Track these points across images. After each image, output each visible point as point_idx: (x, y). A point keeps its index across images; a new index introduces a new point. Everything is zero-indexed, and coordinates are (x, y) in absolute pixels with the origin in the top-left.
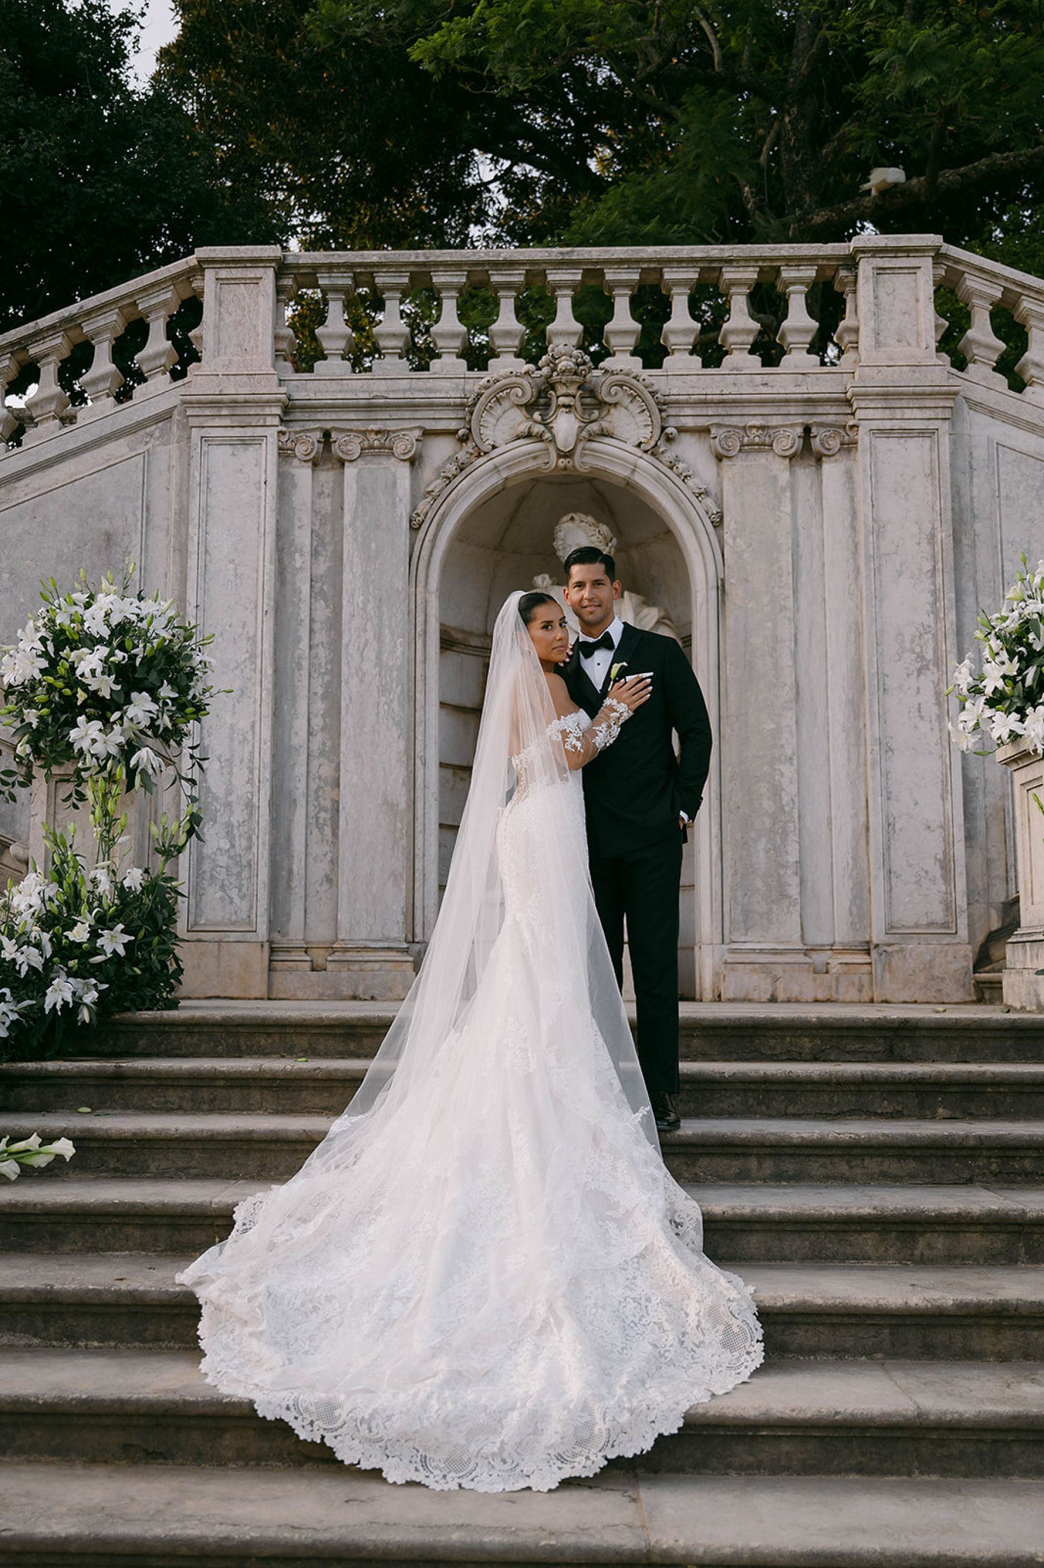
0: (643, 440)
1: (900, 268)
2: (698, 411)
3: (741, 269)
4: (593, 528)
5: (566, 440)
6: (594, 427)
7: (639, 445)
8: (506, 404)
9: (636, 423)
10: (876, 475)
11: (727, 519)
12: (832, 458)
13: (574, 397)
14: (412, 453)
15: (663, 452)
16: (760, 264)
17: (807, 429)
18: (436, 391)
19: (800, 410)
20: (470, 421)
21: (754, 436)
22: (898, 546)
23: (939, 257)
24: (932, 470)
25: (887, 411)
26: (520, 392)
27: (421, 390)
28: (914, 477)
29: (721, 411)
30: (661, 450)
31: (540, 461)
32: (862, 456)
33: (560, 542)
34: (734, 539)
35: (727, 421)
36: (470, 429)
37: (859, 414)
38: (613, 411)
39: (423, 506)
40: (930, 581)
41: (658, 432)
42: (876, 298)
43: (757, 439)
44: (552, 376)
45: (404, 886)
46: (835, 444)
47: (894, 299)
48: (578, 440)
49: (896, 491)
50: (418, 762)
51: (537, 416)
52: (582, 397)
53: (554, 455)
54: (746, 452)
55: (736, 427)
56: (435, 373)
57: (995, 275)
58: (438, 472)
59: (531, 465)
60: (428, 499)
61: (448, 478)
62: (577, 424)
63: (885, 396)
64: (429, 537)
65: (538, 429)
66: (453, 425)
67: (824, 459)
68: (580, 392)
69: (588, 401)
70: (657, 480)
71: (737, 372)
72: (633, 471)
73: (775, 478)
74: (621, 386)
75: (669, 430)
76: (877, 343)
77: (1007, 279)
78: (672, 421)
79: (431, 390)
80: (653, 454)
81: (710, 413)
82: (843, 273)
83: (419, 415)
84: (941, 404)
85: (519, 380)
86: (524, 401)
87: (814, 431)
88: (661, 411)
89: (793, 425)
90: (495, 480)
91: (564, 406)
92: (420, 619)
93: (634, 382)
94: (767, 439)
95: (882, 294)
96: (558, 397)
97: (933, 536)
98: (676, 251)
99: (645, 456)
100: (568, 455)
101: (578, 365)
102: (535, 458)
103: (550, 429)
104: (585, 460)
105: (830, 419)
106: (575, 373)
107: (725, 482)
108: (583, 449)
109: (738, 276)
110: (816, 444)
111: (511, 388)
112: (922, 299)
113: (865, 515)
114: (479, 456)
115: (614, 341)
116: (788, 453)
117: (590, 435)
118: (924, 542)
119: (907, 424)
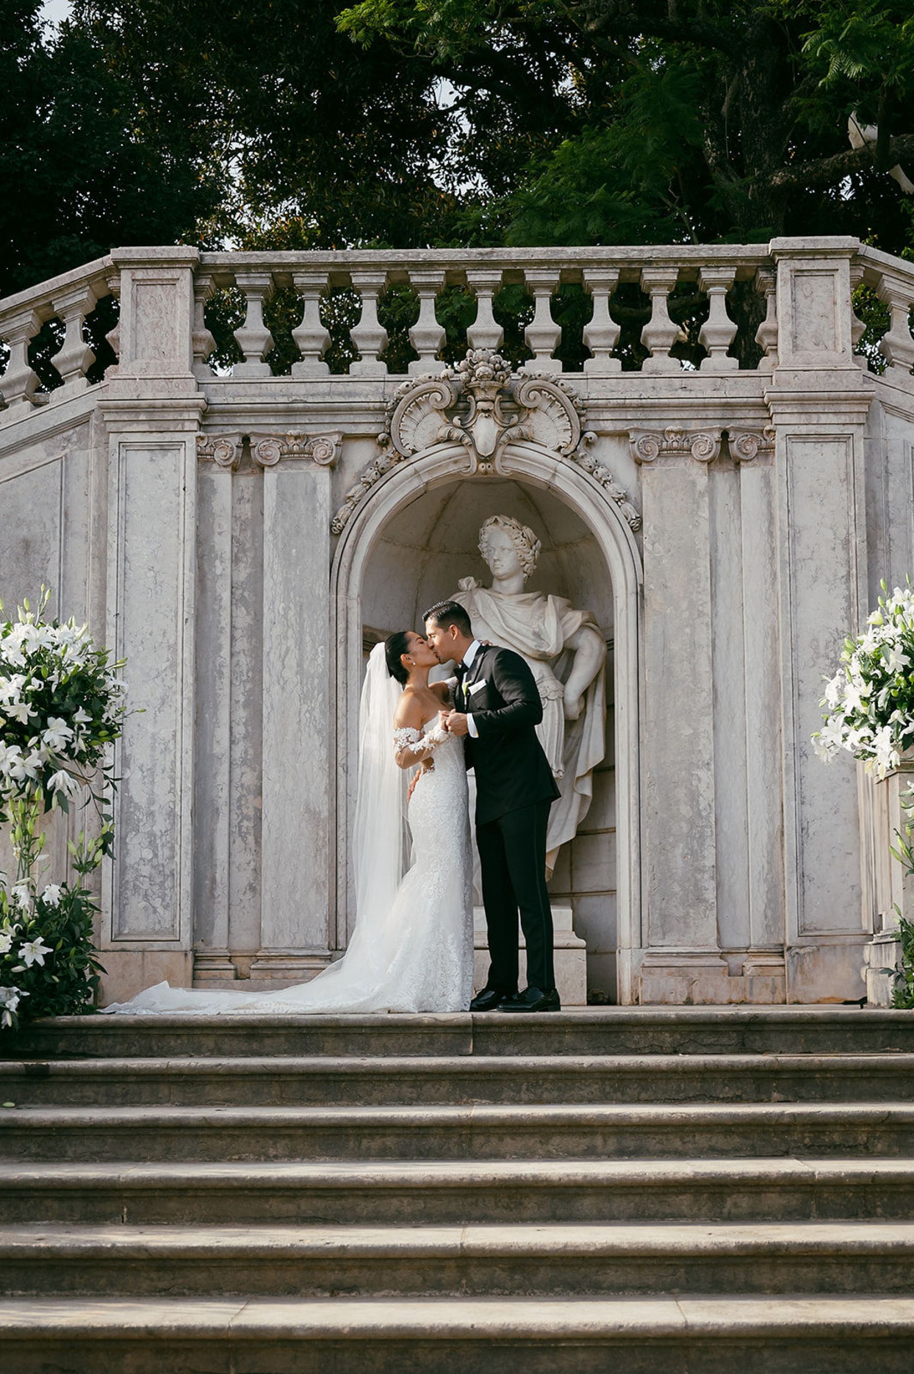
0: (563, 445)
1: (818, 270)
2: (617, 416)
3: (661, 270)
5: (486, 444)
6: (514, 432)
7: (559, 450)
8: (426, 409)
9: (556, 427)
10: (792, 480)
11: (646, 525)
12: (750, 463)
13: (493, 402)
14: (332, 458)
15: (582, 457)
16: (680, 265)
17: (725, 434)
18: (356, 394)
19: (719, 414)
20: (390, 426)
21: (673, 441)
22: (813, 552)
23: (856, 258)
24: (847, 474)
25: (803, 416)
26: (439, 397)
27: (340, 394)
28: (830, 482)
29: (639, 415)
30: (580, 455)
31: (460, 465)
32: (779, 461)
34: (653, 544)
35: (647, 425)
36: (389, 434)
37: (776, 419)
38: (532, 415)
39: (343, 512)
40: (844, 586)
41: (577, 436)
42: (794, 300)
43: (675, 444)
44: (470, 381)
45: (326, 894)
46: (752, 448)
47: (812, 301)
48: (498, 444)
49: (811, 496)
50: (339, 772)
51: (456, 420)
52: (501, 402)
53: (474, 459)
54: (666, 457)
55: (654, 432)
56: (355, 376)
57: (912, 277)
58: (358, 477)
59: (453, 469)
60: (349, 505)
61: (368, 483)
62: (497, 429)
63: (801, 401)
64: (349, 543)
65: (458, 433)
66: (373, 430)
67: (742, 463)
68: (499, 397)
69: (508, 405)
70: (578, 484)
71: (656, 375)
72: (554, 475)
73: (694, 483)
74: (540, 391)
75: (589, 435)
76: (794, 346)
78: (591, 426)
79: (350, 394)
80: (573, 459)
81: (629, 418)
82: (762, 274)
83: (339, 419)
84: (858, 408)
85: (438, 385)
86: (444, 405)
87: (732, 435)
88: (580, 415)
89: (710, 430)
90: (416, 484)
91: (483, 411)
92: (341, 626)
93: (553, 386)
94: (685, 443)
95: (800, 297)
96: (477, 402)
97: (847, 542)
98: (595, 253)
99: (565, 460)
100: (489, 459)
101: (496, 370)
102: (456, 462)
103: (470, 434)
104: (506, 464)
105: (748, 423)
106: (494, 379)
107: (645, 487)
108: (503, 453)
109: (660, 277)
110: (734, 448)
111: (430, 393)
112: (839, 301)
113: (781, 521)
114: (399, 461)
115: (535, 343)
116: (706, 458)
117: (510, 439)
118: (839, 547)
119: (822, 429)
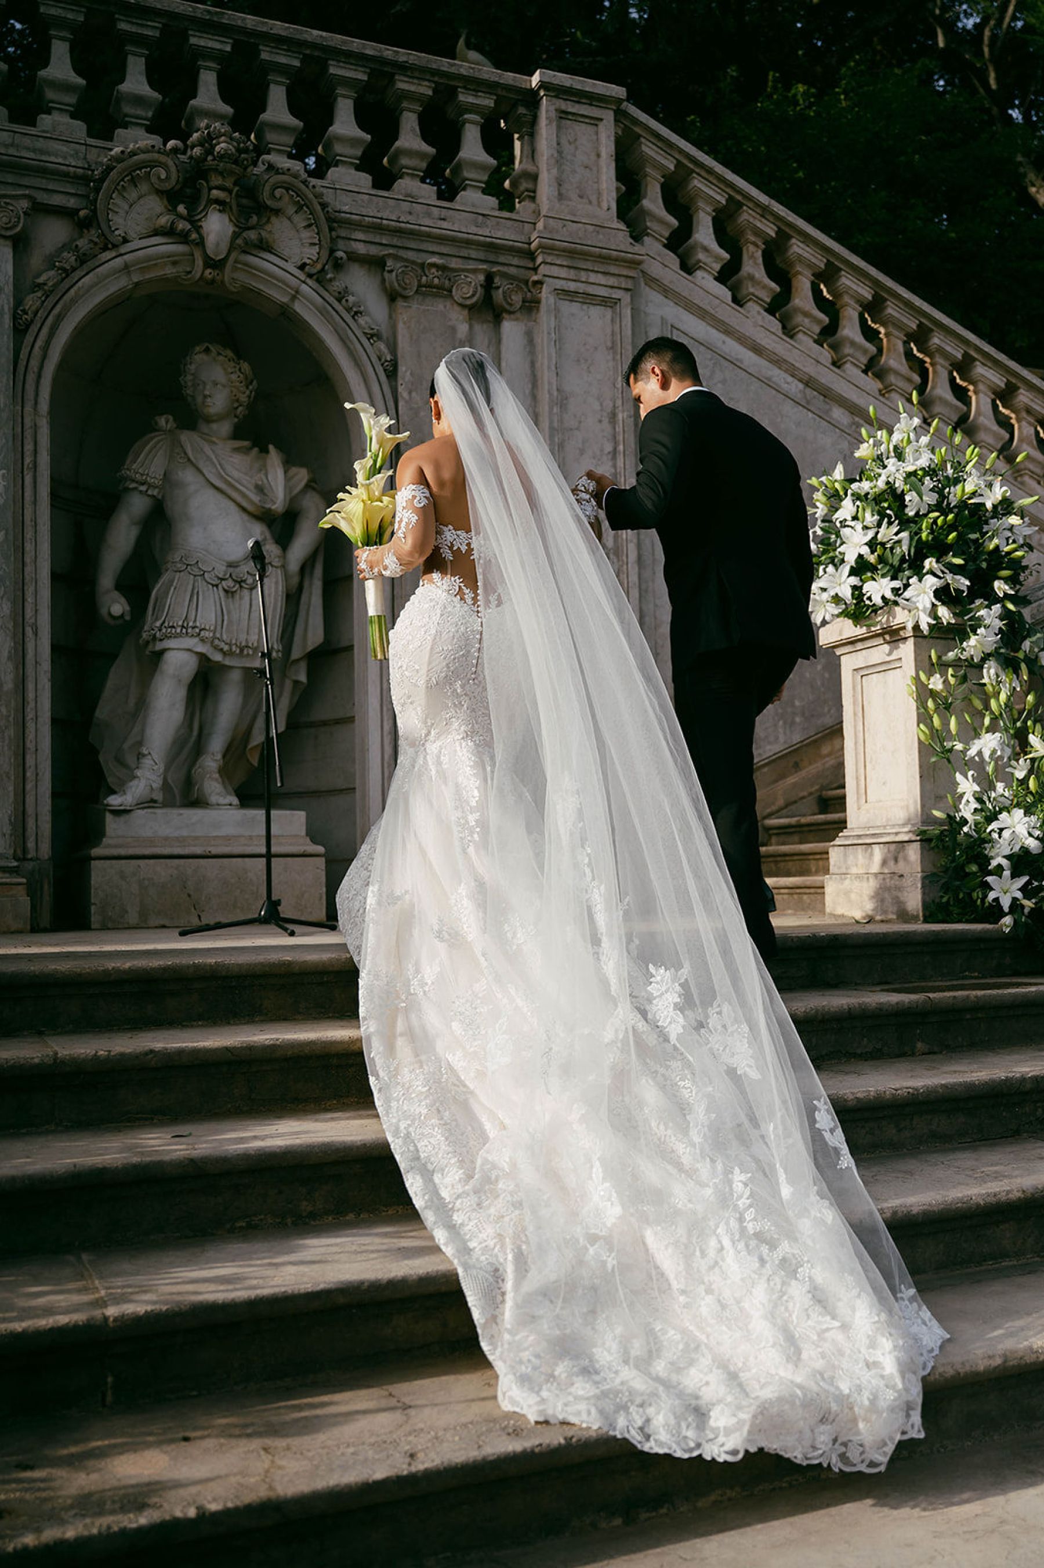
0: (308, 261)
1: (583, 116)
2: (370, 237)
3: (415, 81)
4: (232, 364)
5: (218, 245)
6: (252, 235)
7: (302, 267)
8: (144, 187)
9: (301, 240)
10: (560, 340)
11: (402, 369)
12: (512, 316)
13: (230, 192)
14: (18, 229)
15: (331, 280)
16: (436, 79)
17: (489, 278)
18: (49, 154)
19: (481, 255)
20: (96, 200)
21: (433, 277)
22: (580, 422)
23: (620, 113)
24: (613, 342)
25: (572, 271)
26: (163, 176)
27: (28, 149)
28: (596, 348)
29: (395, 241)
30: (329, 276)
31: (180, 268)
32: (545, 318)
33: (189, 377)
34: (410, 393)
35: (402, 253)
36: (94, 211)
37: (543, 269)
38: (273, 219)
39: (31, 302)
40: (610, 463)
41: (325, 254)
42: (558, 144)
43: (436, 281)
44: (205, 160)
45: (11, 788)
46: (517, 299)
47: (576, 148)
48: (231, 248)
49: (578, 361)
50: (29, 631)
51: (181, 209)
52: (237, 195)
53: (199, 262)
54: (424, 294)
55: (413, 262)
56: (44, 131)
57: (670, 145)
58: (50, 262)
59: (169, 271)
60: (39, 294)
61: (65, 270)
62: (231, 229)
63: (571, 253)
64: (39, 343)
65: (182, 225)
66: (72, 203)
67: (505, 315)
68: (237, 188)
69: (244, 201)
70: (322, 312)
71: (411, 198)
72: (294, 298)
73: (454, 329)
74: (287, 189)
75: (340, 254)
76: (560, 194)
77: (681, 151)
78: (341, 244)
79: (42, 152)
80: (318, 281)
81: (384, 242)
82: (522, 110)
83: (26, 181)
84: (625, 272)
85: (163, 158)
86: (167, 186)
87: (497, 280)
88: (331, 229)
89: (475, 271)
90: (122, 283)
91: (217, 201)
92: (29, 447)
93: (303, 187)
94: (447, 282)
95: (564, 141)
96: (210, 189)
97: (613, 416)
98: (344, 42)
99: (309, 281)
100: (217, 265)
101: (239, 151)
102: (174, 263)
103: (198, 229)
104: (235, 275)
105: (512, 271)
106: (236, 162)
107: (401, 326)
108: (236, 262)
109: (413, 88)
110: (498, 296)
111: (152, 167)
112: (604, 154)
113: (550, 383)
114: (105, 249)
115: (270, 136)
116: (469, 302)
117: (246, 243)
118: (606, 420)
119: (591, 289)
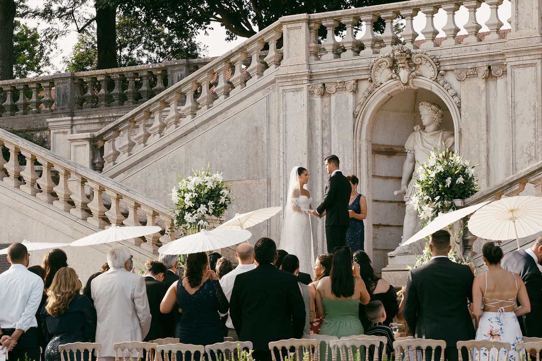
0: (432, 76)
2: (451, 63)
3: (470, 2)
5: (405, 79)
6: (414, 73)
7: (431, 78)
8: (383, 68)
9: (429, 70)
10: (514, 84)
11: (462, 105)
12: (500, 78)
13: (405, 63)
14: (354, 88)
15: (439, 81)
17: (489, 67)
18: (361, 64)
19: (488, 59)
20: (371, 75)
21: (470, 72)
22: (522, 112)
24: (535, 80)
25: (517, 58)
26: (386, 64)
27: (355, 64)
28: (529, 83)
29: (459, 62)
31: (398, 87)
34: (464, 113)
35: (461, 66)
36: (372, 78)
37: (507, 60)
38: (420, 67)
39: (357, 109)
40: (533, 125)
41: (436, 73)
43: (472, 73)
44: (394, 57)
46: (500, 72)
47: (524, 9)
48: (409, 79)
49: (521, 89)
51: (394, 71)
52: (407, 63)
53: (402, 85)
54: (469, 78)
55: (464, 68)
56: (361, 57)
58: (363, 95)
59: (396, 88)
60: (359, 106)
61: (366, 97)
62: (408, 73)
63: (516, 52)
64: (360, 120)
65: (395, 76)
66: (366, 77)
67: (497, 78)
68: (407, 61)
69: (411, 63)
71: (466, 45)
72: (431, 88)
73: (480, 87)
74: (421, 58)
75: (441, 72)
78: (442, 68)
79: (359, 64)
81: (454, 64)
83: (354, 74)
84: (537, 53)
86: (388, 66)
87: (492, 67)
88: (436, 65)
89: (484, 66)
90: (383, 96)
91: (402, 67)
92: (358, 152)
94: (475, 72)
95: (519, 7)
97: (534, 107)
99: (434, 82)
100: (406, 84)
101: (401, 53)
103: (398, 76)
104: (415, 85)
105: (498, 62)
106: (401, 56)
107: (462, 90)
108: (411, 81)
110: (493, 72)
114: (376, 88)
116: (483, 77)
117: (413, 76)
118: (532, 109)
119: (525, 62)
